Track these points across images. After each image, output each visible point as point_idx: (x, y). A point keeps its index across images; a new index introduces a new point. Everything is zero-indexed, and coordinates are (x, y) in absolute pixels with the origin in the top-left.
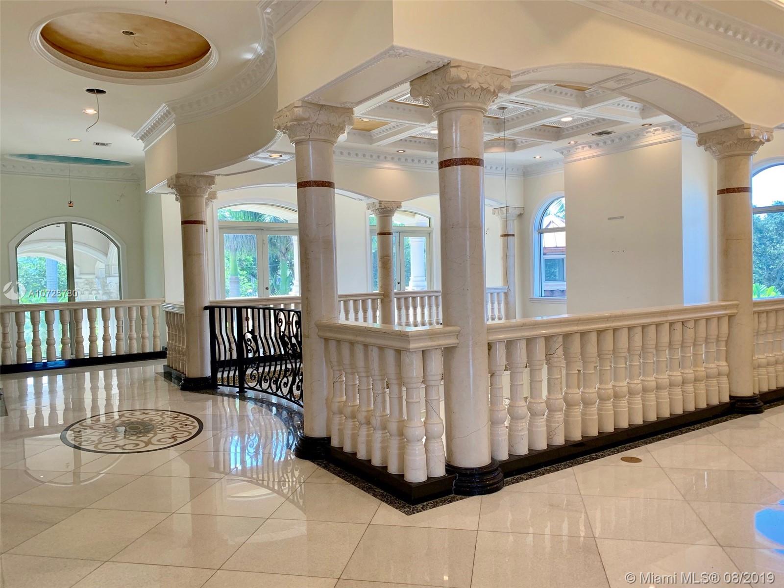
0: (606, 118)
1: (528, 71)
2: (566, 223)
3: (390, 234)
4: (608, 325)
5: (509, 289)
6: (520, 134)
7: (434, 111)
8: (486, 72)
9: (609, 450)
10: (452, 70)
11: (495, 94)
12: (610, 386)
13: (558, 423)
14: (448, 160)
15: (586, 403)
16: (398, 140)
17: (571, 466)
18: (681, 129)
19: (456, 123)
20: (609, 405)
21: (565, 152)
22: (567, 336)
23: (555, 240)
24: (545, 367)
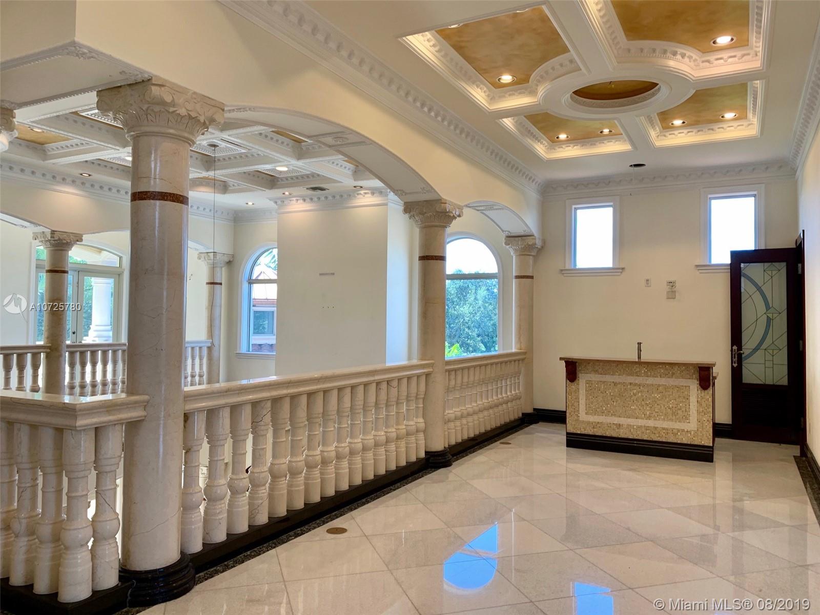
0: (320, 174)
1: (244, 109)
2: (278, 275)
3: (65, 272)
4: (319, 387)
5: (212, 343)
6: (232, 176)
7: (128, 132)
8: (195, 99)
9: (314, 522)
10: (153, 88)
11: (205, 126)
12: (318, 452)
13: (262, 500)
14: (144, 192)
15: (294, 473)
16: (82, 160)
17: (274, 547)
18: (387, 195)
19: (156, 150)
20: (316, 473)
21: (279, 202)
22: (276, 401)
23: (266, 293)
24: (251, 436)
